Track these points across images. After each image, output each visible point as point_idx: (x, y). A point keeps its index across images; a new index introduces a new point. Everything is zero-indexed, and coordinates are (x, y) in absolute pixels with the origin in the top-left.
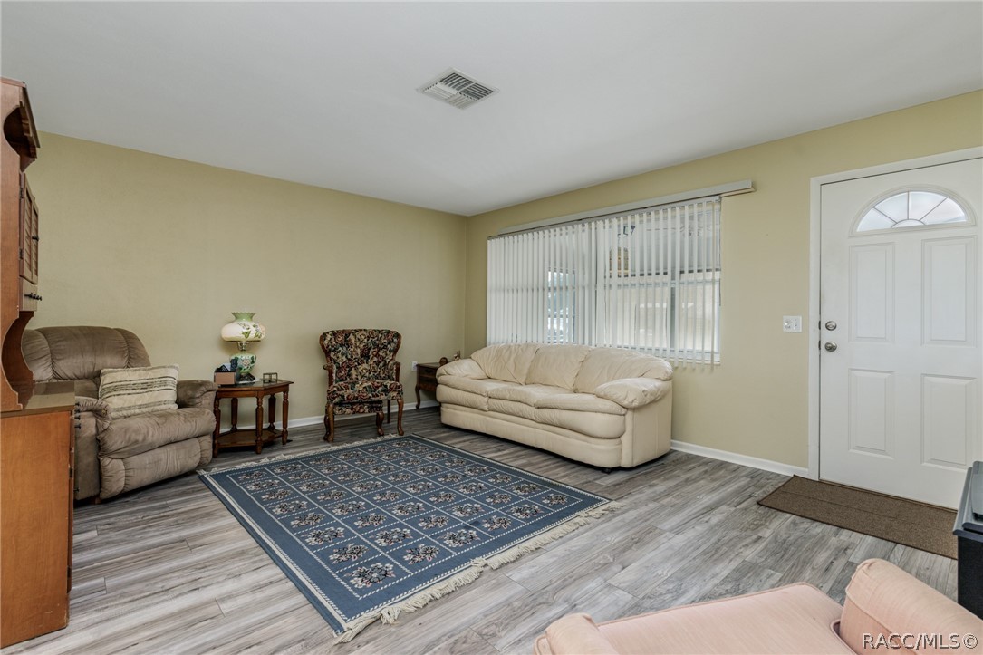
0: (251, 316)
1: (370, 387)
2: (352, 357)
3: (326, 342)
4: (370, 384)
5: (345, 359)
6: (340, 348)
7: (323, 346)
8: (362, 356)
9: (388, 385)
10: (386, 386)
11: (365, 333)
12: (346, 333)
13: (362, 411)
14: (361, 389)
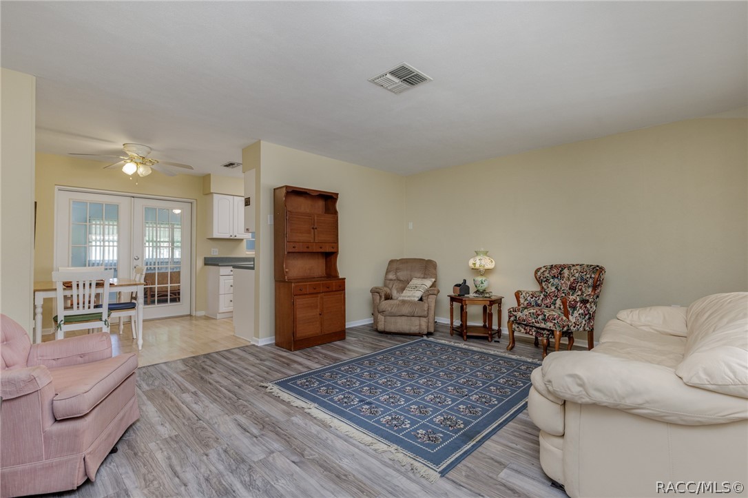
0: (486, 253)
1: (533, 314)
2: (561, 288)
3: (539, 274)
4: (535, 311)
5: (553, 289)
6: (552, 280)
7: (536, 277)
8: (570, 289)
9: (547, 315)
10: (545, 316)
11: (578, 267)
12: (563, 267)
13: (531, 333)
14: (527, 313)
